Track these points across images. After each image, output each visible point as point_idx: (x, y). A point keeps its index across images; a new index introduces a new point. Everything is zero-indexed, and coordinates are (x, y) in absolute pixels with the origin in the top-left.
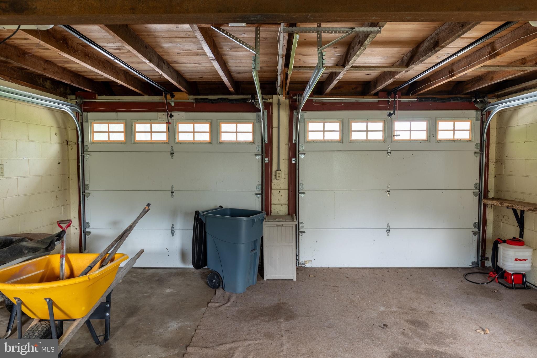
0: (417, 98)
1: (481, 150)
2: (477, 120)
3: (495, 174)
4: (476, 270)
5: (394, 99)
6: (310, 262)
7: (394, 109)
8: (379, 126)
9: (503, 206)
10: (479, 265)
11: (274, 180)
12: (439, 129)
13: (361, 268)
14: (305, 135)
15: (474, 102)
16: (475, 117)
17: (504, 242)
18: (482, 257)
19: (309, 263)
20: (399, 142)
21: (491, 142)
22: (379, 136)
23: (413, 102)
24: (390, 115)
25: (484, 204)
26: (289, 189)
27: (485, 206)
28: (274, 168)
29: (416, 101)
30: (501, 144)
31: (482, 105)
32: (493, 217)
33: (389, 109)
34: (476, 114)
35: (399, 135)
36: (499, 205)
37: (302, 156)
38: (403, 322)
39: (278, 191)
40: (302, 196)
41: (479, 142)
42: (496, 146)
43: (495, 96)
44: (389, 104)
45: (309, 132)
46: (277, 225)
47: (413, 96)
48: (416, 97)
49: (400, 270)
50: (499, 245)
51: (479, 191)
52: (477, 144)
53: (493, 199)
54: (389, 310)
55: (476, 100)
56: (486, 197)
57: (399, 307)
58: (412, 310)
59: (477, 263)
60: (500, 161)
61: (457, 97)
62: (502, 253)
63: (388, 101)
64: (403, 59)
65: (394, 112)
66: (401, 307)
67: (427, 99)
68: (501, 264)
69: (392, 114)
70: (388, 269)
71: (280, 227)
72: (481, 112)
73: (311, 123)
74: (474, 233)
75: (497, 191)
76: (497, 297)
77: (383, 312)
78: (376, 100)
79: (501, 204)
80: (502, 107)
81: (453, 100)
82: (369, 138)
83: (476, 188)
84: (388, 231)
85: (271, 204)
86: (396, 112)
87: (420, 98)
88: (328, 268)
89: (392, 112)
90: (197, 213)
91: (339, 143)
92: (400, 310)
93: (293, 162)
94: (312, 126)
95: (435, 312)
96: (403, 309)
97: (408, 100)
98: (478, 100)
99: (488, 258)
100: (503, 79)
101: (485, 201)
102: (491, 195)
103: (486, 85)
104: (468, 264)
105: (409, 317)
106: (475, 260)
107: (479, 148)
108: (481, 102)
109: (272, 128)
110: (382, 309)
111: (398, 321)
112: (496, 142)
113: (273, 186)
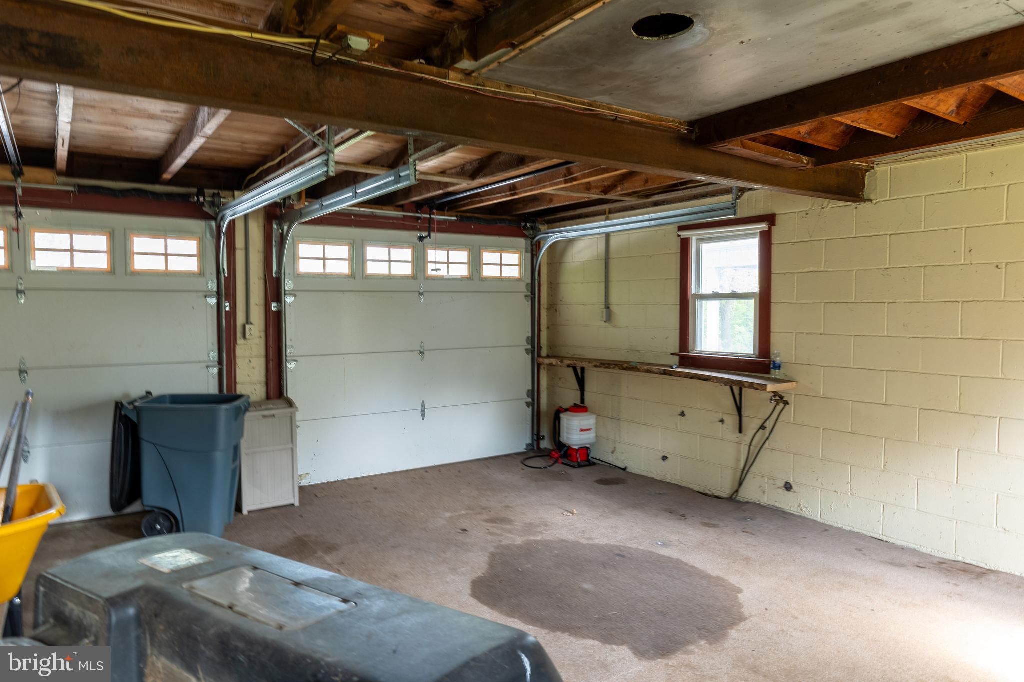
0: (457, 216)
1: (533, 293)
2: (527, 252)
3: (548, 324)
4: (532, 454)
5: (428, 216)
6: (307, 476)
7: (430, 230)
8: (406, 254)
9: (563, 364)
10: (534, 446)
11: (240, 341)
12: (484, 262)
13: (387, 474)
14: (295, 265)
15: (524, 227)
16: (524, 247)
17: (567, 410)
18: (537, 437)
19: (305, 477)
20: (434, 280)
21: (542, 282)
22: (406, 270)
23: (451, 222)
24: (421, 239)
25: (538, 364)
26: (267, 356)
27: (539, 365)
28: (241, 319)
29: (456, 220)
30: (554, 285)
31: (532, 232)
32: (548, 381)
33: (420, 230)
34: (526, 243)
35: (440, 270)
36: (560, 363)
37: (289, 300)
38: (481, 522)
39: (247, 360)
40: (291, 365)
41: (529, 281)
42: (548, 287)
43: (544, 221)
44: (420, 221)
45: (301, 260)
46: (264, 416)
47: (450, 213)
48: (454, 214)
49: (441, 468)
50: (562, 415)
51: (532, 347)
52: (528, 284)
53: (548, 356)
54: (457, 514)
55: (526, 225)
56: (539, 356)
57: (467, 509)
58: (484, 508)
59: (532, 445)
60: (553, 307)
61: (504, 220)
62: (565, 425)
63: (419, 218)
64: (464, 168)
65: (430, 235)
66: (469, 508)
67: (469, 218)
68: (565, 438)
69: (426, 237)
70: (427, 469)
71: (270, 420)
72: (532, 242)
73: (302, 244)
74: (528, 404)
75: (551, 346)
76: (567, 478)
77: (451, 517)
78: (400, 214)
79: (562, 362)
80: (557, 238)
81: (500, 223)
82: (392, 272)
83: (528, 343)
84: (423, 412)
85: (236, 382)
86: (433, 234)
87: (461, 217)
88: (338, 481)
89: (425, 234)
90: (119, 406)
91: (349, 279)
92: (469, 511)
93: (274, 309)
94: (305, 249)
95: (511, 505)
96: (473, 509)
97: (444, 219)
98: (528, 225)
99: (544, 436)
100: (565, 204)
101: (541, 360)
102: (544, 352)
103: (543, 208)
104: (522, 448)
105: (485, 516)
106: (529, 441)
107: (530, 289)
108: (532, 228)
109: (235, 249)
110: (448, 514)
111: (476, 523)
112: (548, 281)
113: (240, 351)
